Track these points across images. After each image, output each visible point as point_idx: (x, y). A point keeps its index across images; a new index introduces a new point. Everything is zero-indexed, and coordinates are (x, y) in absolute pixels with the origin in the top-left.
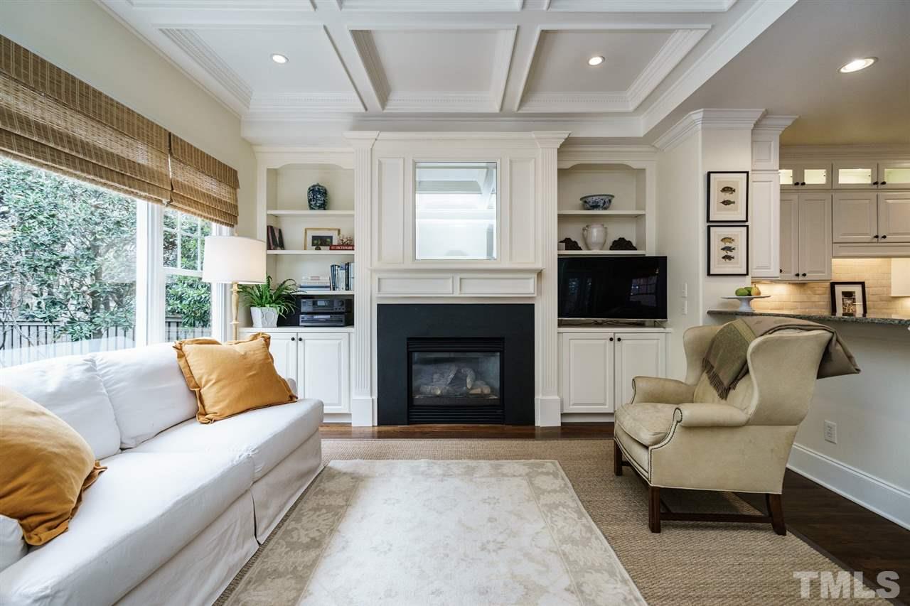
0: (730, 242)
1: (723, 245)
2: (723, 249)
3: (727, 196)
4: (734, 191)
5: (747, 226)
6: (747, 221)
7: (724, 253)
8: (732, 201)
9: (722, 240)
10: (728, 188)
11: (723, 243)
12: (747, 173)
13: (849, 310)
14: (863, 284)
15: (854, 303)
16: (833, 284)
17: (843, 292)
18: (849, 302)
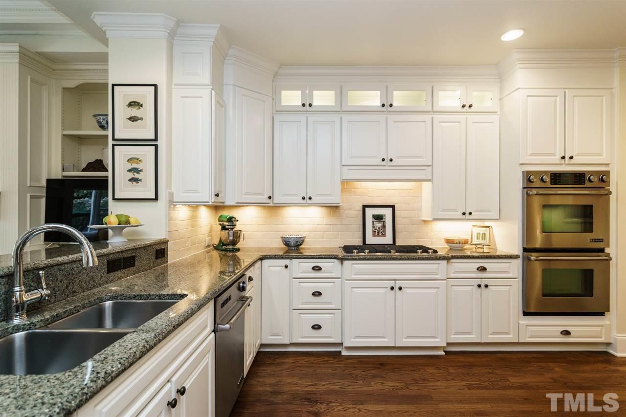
0: (138, 163)
1: (130, 166)
2: (129, 171)
3: (134, 112)
4: (141, 106)
5: (156, 146)
6: (156, 139)
7: (131, 175)
8: (140, 117)
9: (128, 161)
10: (135, 102)
11: (130, 164)
12: (155, 86)
13: (378, 233)
14: (393, 207)
15: (384, 226)
16: (365, 207)
17: (373, 215)
18: (379, 225)
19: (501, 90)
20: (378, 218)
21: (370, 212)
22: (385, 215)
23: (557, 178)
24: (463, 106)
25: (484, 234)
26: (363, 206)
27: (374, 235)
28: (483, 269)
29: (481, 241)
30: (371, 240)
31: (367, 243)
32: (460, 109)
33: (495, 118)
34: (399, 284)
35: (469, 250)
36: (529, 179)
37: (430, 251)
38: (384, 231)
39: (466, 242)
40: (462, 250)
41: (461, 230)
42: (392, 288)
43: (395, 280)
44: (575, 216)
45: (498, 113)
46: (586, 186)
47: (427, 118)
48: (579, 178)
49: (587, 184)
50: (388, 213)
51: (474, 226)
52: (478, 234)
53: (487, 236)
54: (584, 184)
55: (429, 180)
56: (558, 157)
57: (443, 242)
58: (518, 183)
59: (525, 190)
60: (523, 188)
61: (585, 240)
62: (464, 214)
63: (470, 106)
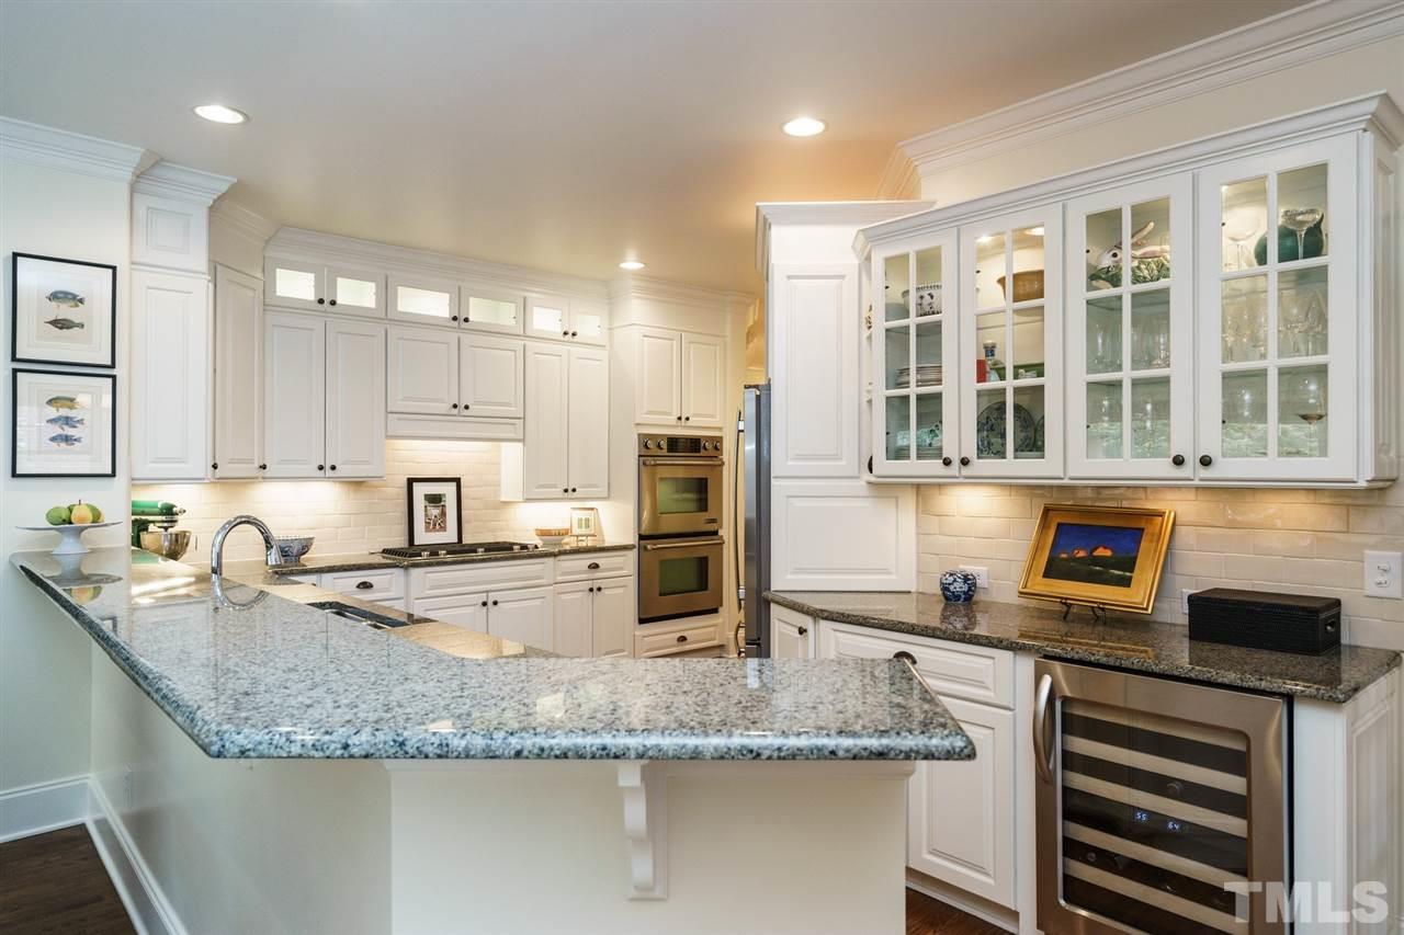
0: (71, 408)
2: (52, 421)
4: (81, 301)
5: (114, 378)
6: (113, 366)
8: (77, 321)
9: (49, 403)
10: (65, 293)
11: (53, 409)
12: (114, 268)
13: (435, 525)
14: (457, 481)
15: (443, 514)
16: (411, 482)
17: (426, 495)
18: (435, 512)
19: (611, 315)
20: (435, 500)
21: (420, 490)
22: (444, 495)
23: (674, 444)
24: (565, 333)
25: (587, 520)
26: (409, 479)
27: (427, 530)
28: (596, 566)
29: (584, 531)
30: (422, 537)
31: (416, 543)
32: (561, 337)
33: (603, 354)
34: (492, 597)
35: (570, 542)
36: (645, 442)
37: (515, 547)
38: (444, 521)
39: (565, 533)
40: (560, 544)
41: (558, 515)
42: (485, 604)
43: (487, 592)
44: (687, 490)
45: (608, 348)
46: (701, 454)
47: (518, 344)
48: (693, 445)
49: (703, 453)
50: (448, 490)
51: (574, 509)
52: (580, 520)
53: (592, 523)
54: (699, 452)
55: (519, 441)
56: (675, 417)
57: (534, 534)
58: (632, 451)
59: (642, 459)
60: (640, 456)
61: (699, 522)
62: (566, 491)
63: (574, 334)
